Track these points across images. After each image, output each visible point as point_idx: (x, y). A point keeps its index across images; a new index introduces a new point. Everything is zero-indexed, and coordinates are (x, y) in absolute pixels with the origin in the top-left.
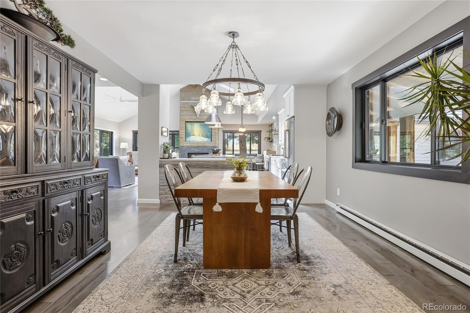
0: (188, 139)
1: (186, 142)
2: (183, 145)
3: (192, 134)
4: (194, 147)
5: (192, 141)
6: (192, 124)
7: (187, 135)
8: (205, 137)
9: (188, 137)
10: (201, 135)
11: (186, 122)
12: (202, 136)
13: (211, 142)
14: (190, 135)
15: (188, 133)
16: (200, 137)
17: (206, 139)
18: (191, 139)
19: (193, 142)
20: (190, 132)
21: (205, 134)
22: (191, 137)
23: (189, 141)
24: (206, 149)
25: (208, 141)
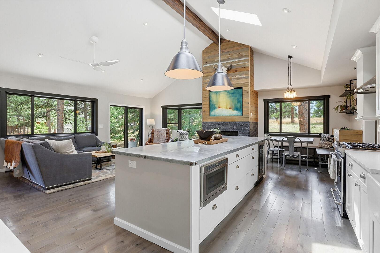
1: (210, 117)
2: (206, 121)
3: (217, 106)
4: (220, 124)
6: (217, 94)
7: (212, 107)
8: (233, 110)
9: (212, 111)
10: (228, 107)
17: (235, 113)
19: (217, 117)
20: (215, 103)
21: (233, 106)
22: (216, 110)
23: (214, 116)
24: (235, 127)
25: (238, 114)
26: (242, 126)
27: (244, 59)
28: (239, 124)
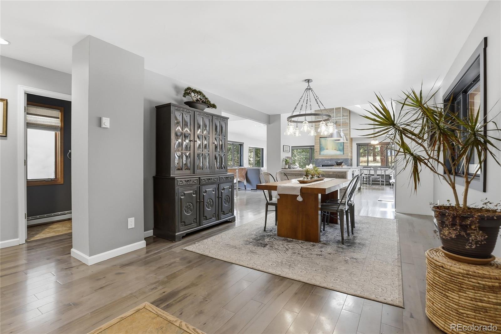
0: (322, 153)
1: (320, 155)
2: (317, 158)
3: (326, 148)
4: (328, 160)
5: (326, 154)
6: (325, 139)
7: (321, 149)
8: (337, 151)
9: (322, 151)
10: (334, 148)
11: (320, 138)
12: (335, 150)
13: (344, 155)
14: (324, 149)
15: (322, 147)
17: (338, 153)
18: (324, 152)
19: (326, 156)
20: (324, 146)
21: (337, 147)
22: (325, 150)
23: (323, 154)
27: (345, 117)
28: (342, 159)
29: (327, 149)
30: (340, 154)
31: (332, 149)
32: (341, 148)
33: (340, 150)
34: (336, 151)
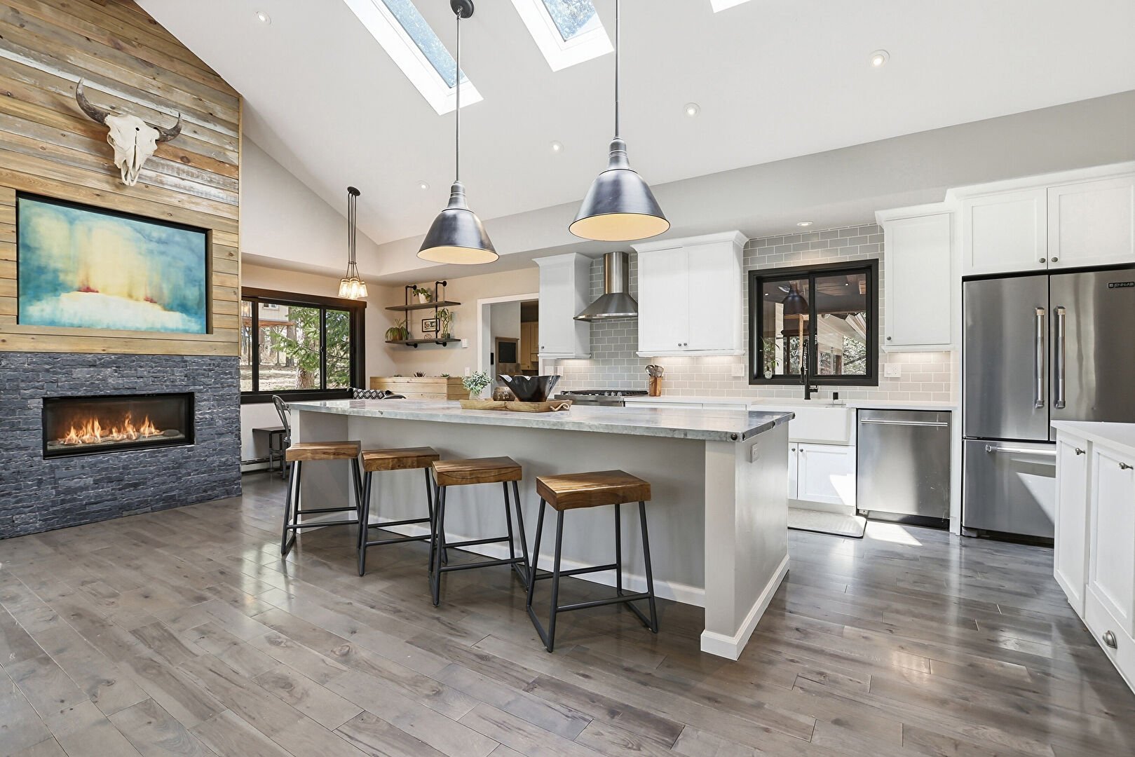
0: (37, 310)
3: (73, 280)
4: (95, 363)
5: (76, 322)
6: (70, 220)
7: (30, 282)
8: (168, 308)
9: (36, 300)
10: (141, 292)
11: (21, 195)
12: (149, 301)
13: (209, 337)
14: (56, 289)
16: (131, 302)
17: (175, 320)
19: (80, 331)
20: (55, 264)
21: (167, 287)
23: (53, 323)
24: (178, 374)
25: (187, 327)
26: (210, 370)
28: (198, 363)
29: (88, 290)
30: (186, 332)
31: (130, 296)
32: (193, 294)
33: (182, 307)
34: (157, 308)
